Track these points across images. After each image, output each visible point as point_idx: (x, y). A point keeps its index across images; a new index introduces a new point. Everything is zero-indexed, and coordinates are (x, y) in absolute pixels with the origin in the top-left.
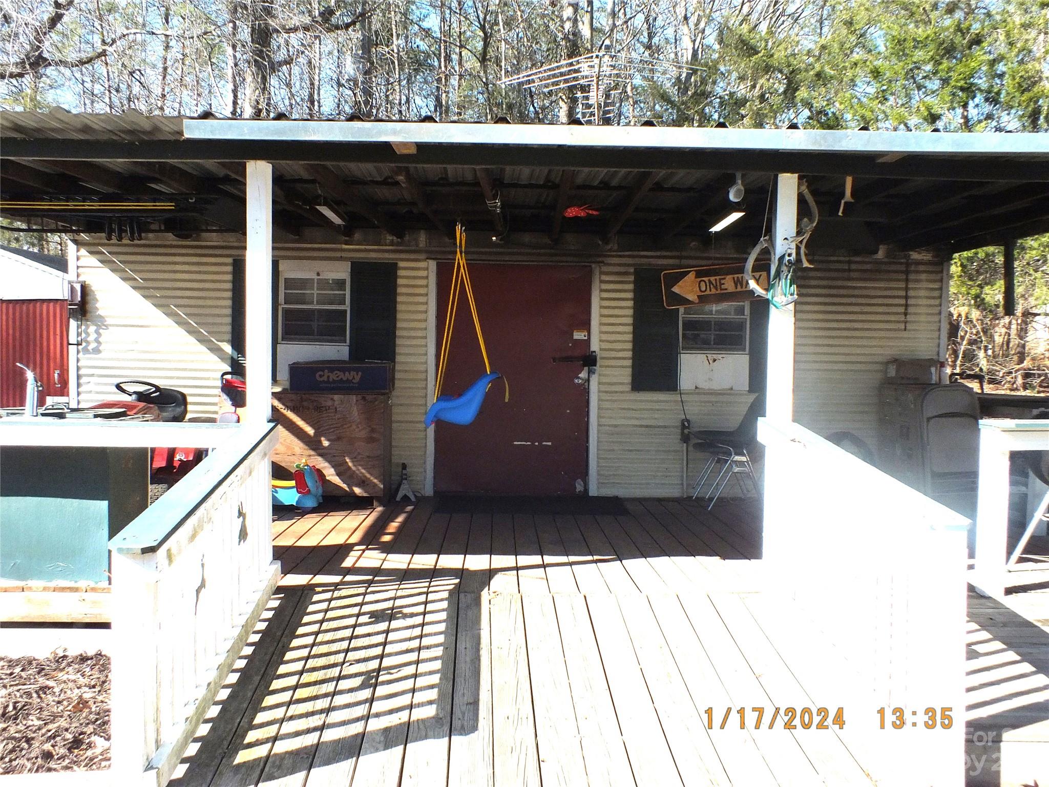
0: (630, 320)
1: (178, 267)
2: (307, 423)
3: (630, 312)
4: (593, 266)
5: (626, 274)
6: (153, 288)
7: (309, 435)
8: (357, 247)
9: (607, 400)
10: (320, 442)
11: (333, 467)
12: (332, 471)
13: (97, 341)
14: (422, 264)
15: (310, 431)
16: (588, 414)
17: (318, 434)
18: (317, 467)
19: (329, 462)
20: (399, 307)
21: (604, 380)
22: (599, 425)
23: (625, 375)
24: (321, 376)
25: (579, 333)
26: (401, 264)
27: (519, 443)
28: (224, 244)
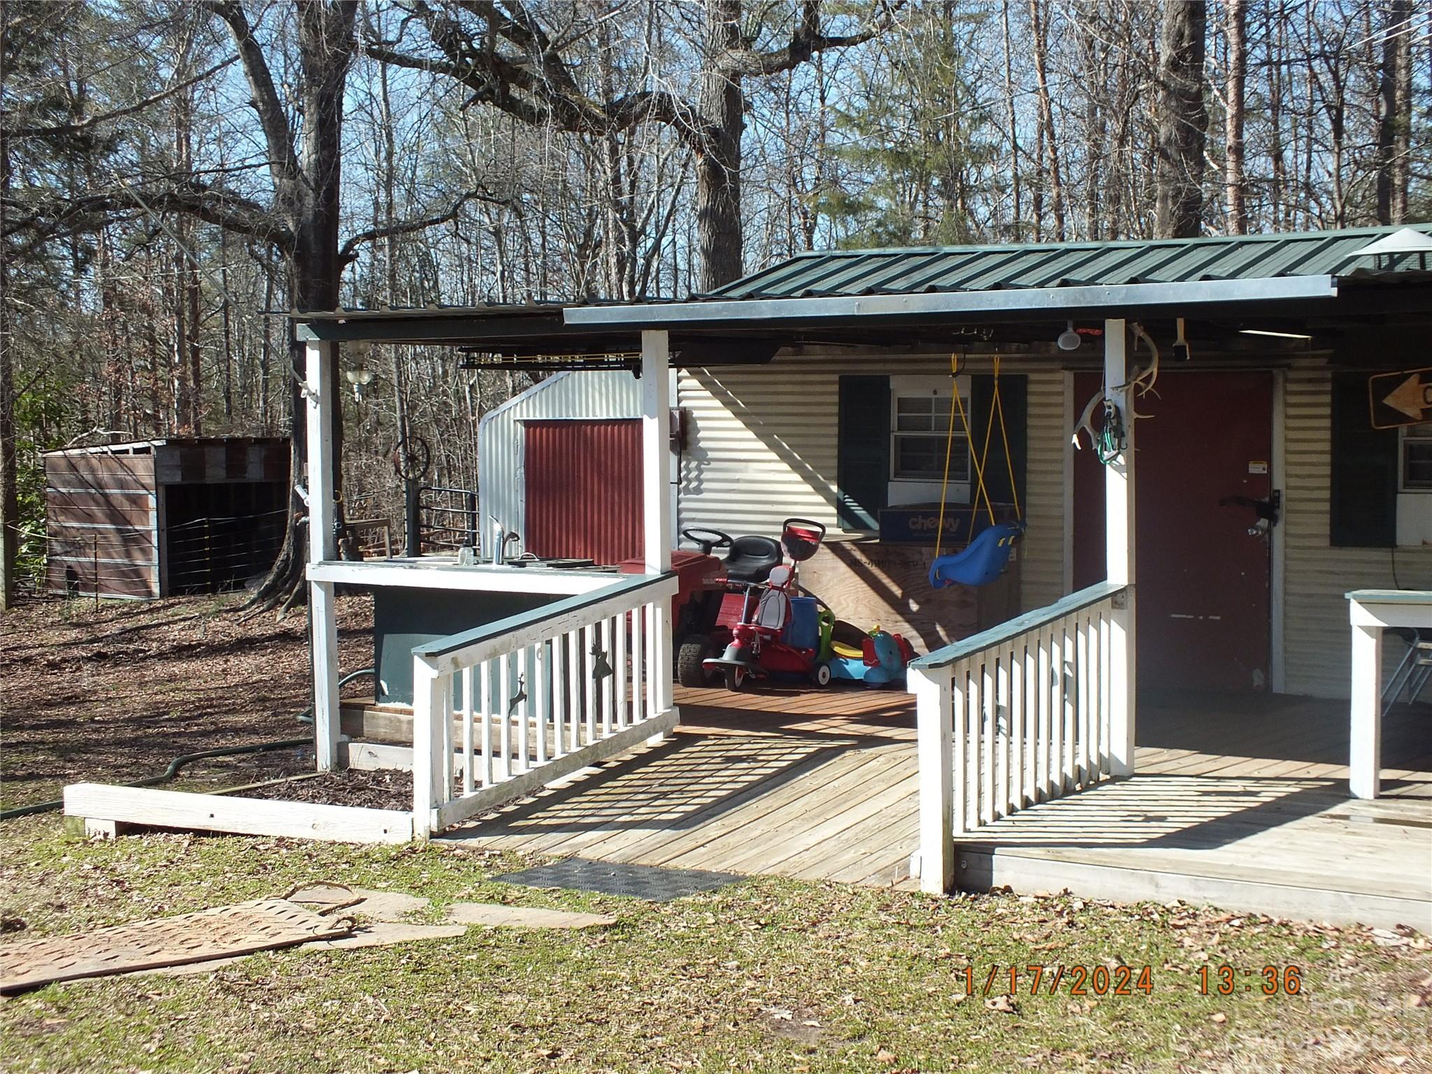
0: (1327, 446)
1: (781, 388)
2: (894, 581)
3: (1327, 435)
4: (1275, 371)
5: (1322, 381)
6: (756, 414)
7: (895, 596)
8: (977, 356)
9: (1298, 559)
10: (908, 605)
11: (922, 637)
12: (921, 641)
13: (698, 478)
14: (1058, 376)
15: (898, 592)
16: (1269, 578)
17: (906, 595)
18: (903, 636)
19: (917, 630)
20: (1031, 433)
21: (1292, 530)
22: (1286, 593)
23: (1320, 524)
24: (914, 523)
25: (1256, 465)
26: (1033, 377)
27: (1178, 616)
28: (829, 357)
